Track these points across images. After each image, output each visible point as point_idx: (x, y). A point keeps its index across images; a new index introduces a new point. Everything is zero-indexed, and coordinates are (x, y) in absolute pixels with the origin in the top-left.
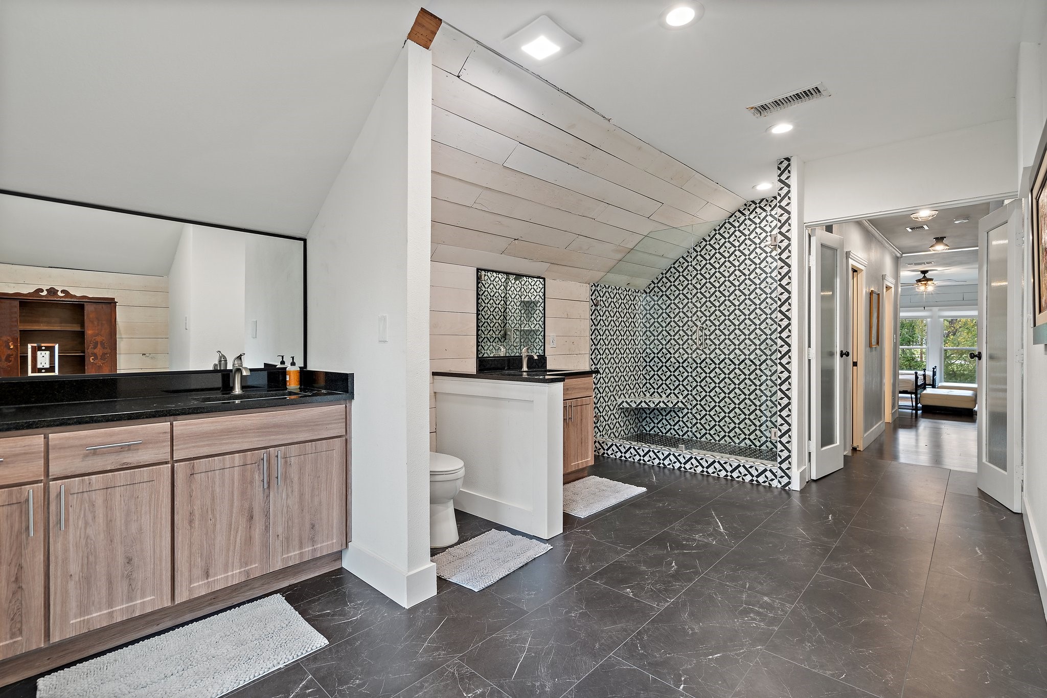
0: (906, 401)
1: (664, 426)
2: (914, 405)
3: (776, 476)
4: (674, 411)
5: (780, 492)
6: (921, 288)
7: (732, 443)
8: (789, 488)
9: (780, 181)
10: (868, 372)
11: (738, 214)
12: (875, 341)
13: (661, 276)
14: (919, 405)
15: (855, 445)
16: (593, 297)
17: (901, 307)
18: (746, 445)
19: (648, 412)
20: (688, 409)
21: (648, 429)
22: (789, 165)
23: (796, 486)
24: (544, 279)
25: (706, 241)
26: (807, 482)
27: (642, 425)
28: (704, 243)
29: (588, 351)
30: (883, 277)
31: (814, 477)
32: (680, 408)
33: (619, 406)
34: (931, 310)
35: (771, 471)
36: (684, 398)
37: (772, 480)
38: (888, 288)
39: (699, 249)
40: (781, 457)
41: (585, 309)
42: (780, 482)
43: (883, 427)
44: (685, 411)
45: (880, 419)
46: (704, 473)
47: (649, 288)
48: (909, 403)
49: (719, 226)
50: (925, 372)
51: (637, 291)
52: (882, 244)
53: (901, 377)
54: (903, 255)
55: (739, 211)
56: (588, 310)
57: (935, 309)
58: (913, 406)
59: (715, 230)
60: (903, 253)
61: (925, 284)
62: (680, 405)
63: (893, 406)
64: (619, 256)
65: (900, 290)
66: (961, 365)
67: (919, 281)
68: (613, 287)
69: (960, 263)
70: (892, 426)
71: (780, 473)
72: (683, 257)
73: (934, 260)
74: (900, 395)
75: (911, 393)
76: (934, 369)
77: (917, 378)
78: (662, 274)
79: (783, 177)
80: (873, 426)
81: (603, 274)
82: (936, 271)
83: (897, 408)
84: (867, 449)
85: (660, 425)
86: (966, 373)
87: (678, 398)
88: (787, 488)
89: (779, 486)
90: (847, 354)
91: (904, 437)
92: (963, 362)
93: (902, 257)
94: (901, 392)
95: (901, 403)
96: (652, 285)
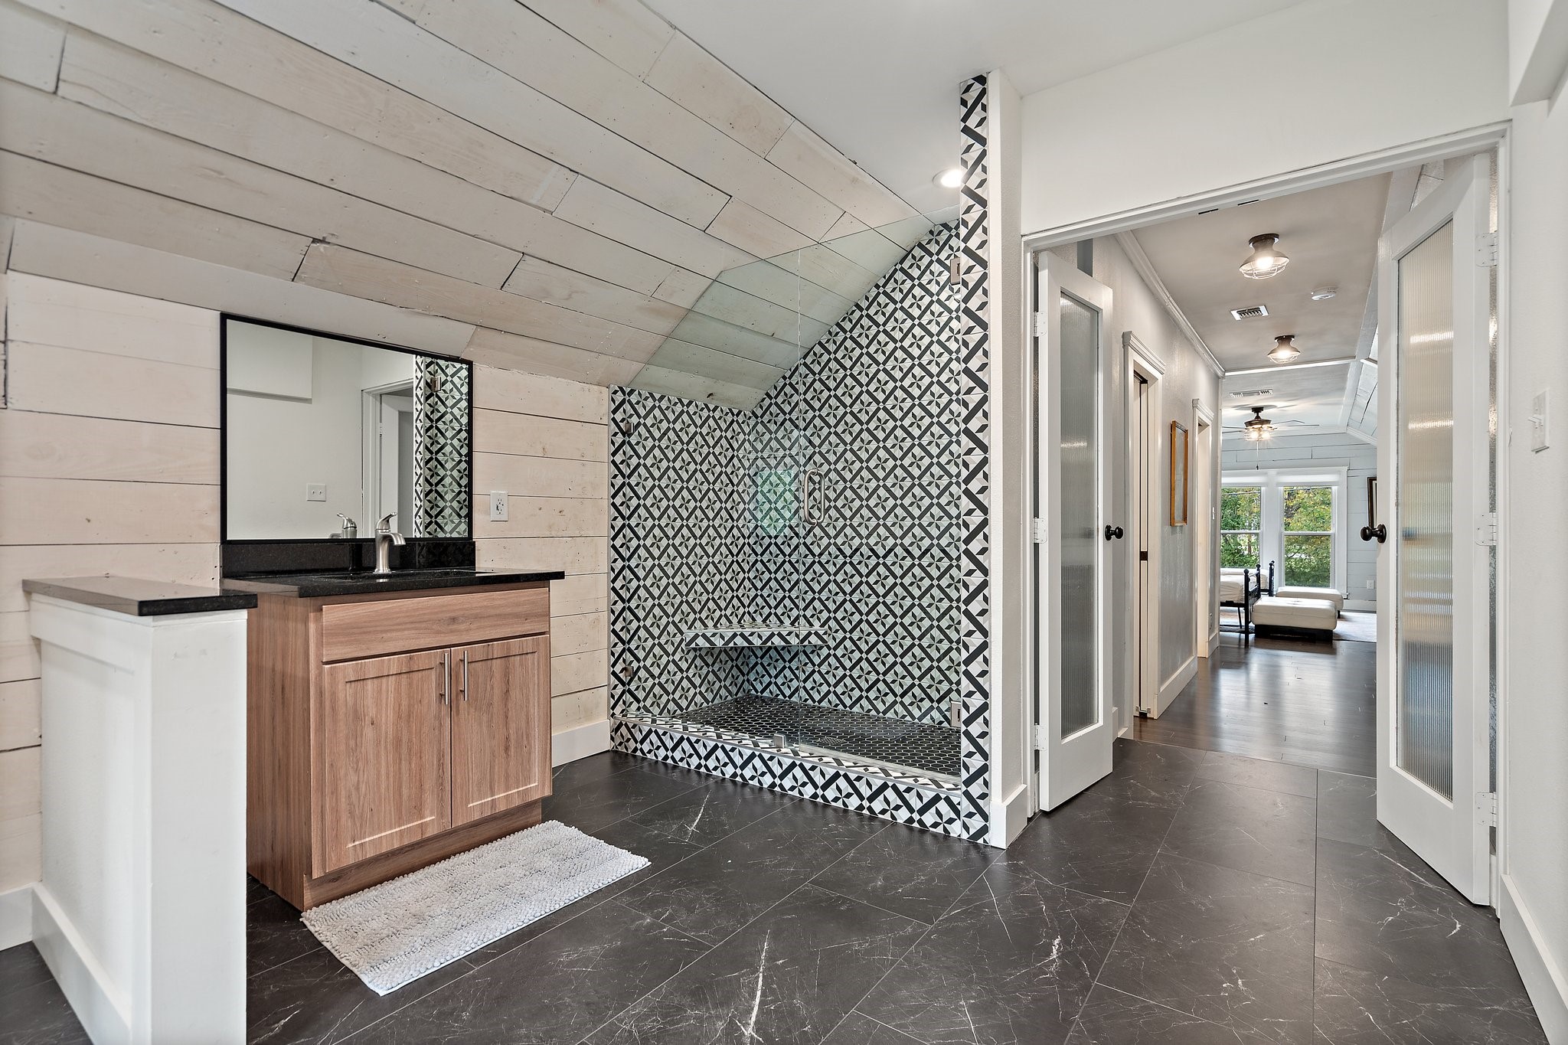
0: (1231, 618)
1: (787, 682)
2: (1243, 624)
3: (957, 812)
4: (805, 652)
5: (967, 850)
6: (1253, 434)
7: (908, 718)
8: (985, 841)
9: (966, 130)
10: (1167, 569)
11: (917, 252)
12: (1179, 514)
13: (781, 383)
14: (1251, 625)
15: (1144, 709)
16: (619, 416)
17: (1222, 470)
18: (934, 721)
19: (759, 653)
20: (829, 648)
21: (759, 688)
22: (983, 92)
23: (998, 837)
24: (470, 364)
25: (861, 309)
26: (1029, 820)
27: (748, 680)
28: (857, 314)
29: (605, 531)
30: (1195, 404)
31: (1046, 807)
32: (815, 646)
33: (688, 644)
34: (1266, 474)
35: (948, 800)
36: (822, 626)
37: (951, 821)
38: (1202, 426)
39: (848, 326)
40: (967, 769)
41: (600, 440)
42: (966, 827)
43: (1195, 666)
44: (825, 652)
45: (1190, 653)
46: (818, 800)
47: (761, 407)
48: (1235, 621)
49: (884, 277)
50: (1258, 570)
51: (735, 411)
52: (1192, 345)
53: (1223, 579)
54: (1227, 374)
55: (920, 245)
56: (606, 443)
57: (1272, 472)
58: (1241, 626)
59: (877, 286)
60: (1226, 371)
61: (1259, 429)
62: (813, 639)
63: (1211, 629)
64: (664, 325)
65: (1221, 438)
66: (1301, 560)
67: (1250, 424)
68: (674, 399)
69: (1311, 394)
70: (1210, 663)
71: (966, 807)
72: (820, 344)
73: (1272, 386)
74: (1221, 608)
75: (1238, 605)
76: (1271, 565)
77: (1247, 580)
78: (784, 378)
79: (972, 123)
80: (1177, 669)
81: (636, 366)
82: (1278, 408)
83: (1216, 631)
84: (1166, 714)
85: (780, 681)
86: (1307, 571)
87: (811, 625)
88: (981, 841)
89: (965, 836)
90: (1119, 534)
91: (1229, 683)
92: (1303, 556)
93: (1224, 377)
94: (1223, 604)
95: (1224, 621)
96: (767, 402)
